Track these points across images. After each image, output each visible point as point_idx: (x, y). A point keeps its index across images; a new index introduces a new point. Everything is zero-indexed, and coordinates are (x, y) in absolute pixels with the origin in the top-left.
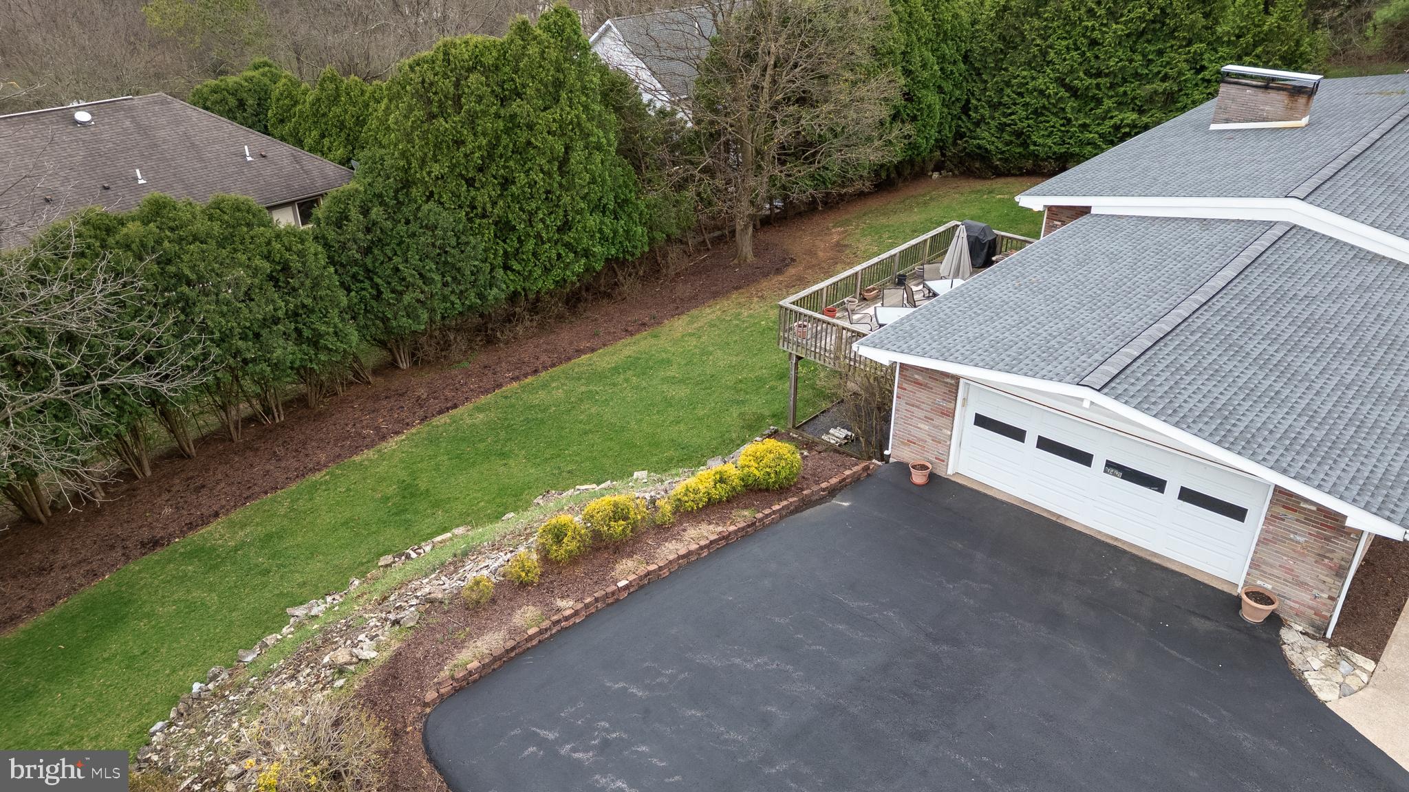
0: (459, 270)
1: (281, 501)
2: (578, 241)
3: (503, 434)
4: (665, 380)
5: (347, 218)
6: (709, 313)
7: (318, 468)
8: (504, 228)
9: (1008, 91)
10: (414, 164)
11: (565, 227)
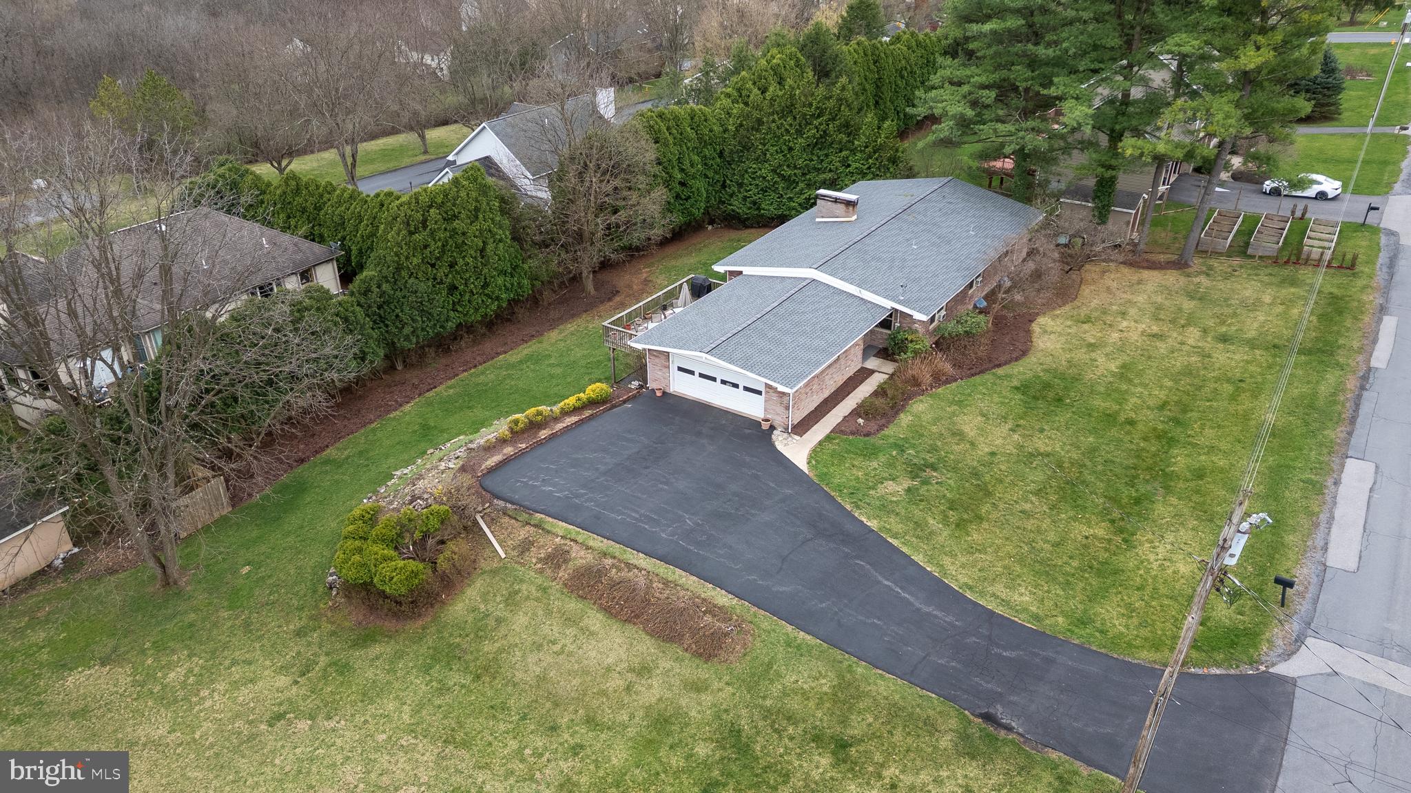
0: (430, 314)
1: (360, 437)
2: (493, 292)
3: (466, 398)
4: (549, 365)
5: (369, 291)
6: (570, 327)
7: (371, 422)
8: (453, 288)
9: (746, 176)
10: (403, 258)
11: (486, 285)
